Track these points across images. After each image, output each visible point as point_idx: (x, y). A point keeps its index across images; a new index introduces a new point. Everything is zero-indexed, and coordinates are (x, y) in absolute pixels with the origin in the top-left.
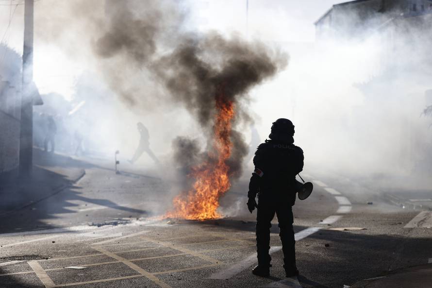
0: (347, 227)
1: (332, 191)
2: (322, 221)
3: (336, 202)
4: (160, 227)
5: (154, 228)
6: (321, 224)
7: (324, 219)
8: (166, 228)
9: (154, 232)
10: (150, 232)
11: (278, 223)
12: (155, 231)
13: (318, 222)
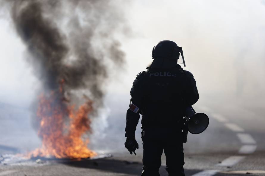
0: (250, 169)
1: (234, 127)
2: (220, 162)
3: (238, 140)
4: (27, 167)
5: (21, 168)
6: (219, 166)
7: (223, 160)
8: (35, 168)
9: (21, 173)
10: (16, 173)
11: (166, 165)
12: (22, 171)
13: (216, 163)
